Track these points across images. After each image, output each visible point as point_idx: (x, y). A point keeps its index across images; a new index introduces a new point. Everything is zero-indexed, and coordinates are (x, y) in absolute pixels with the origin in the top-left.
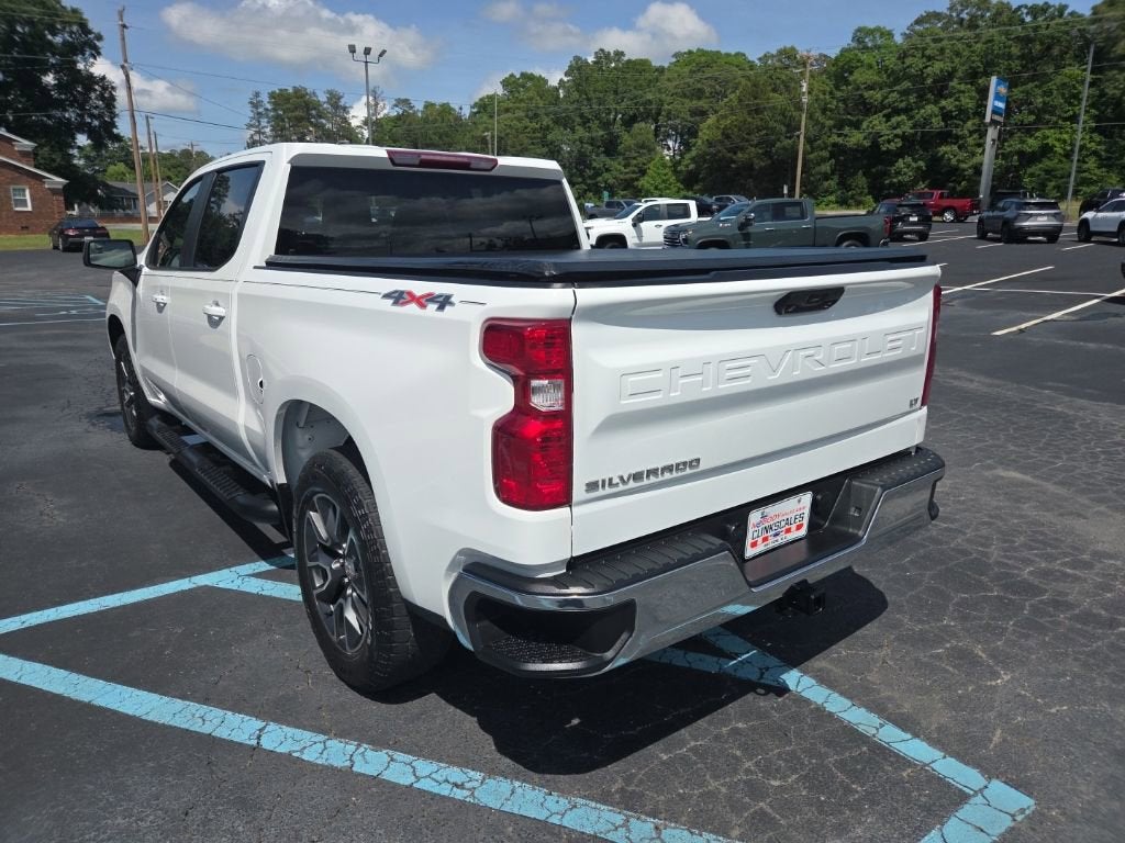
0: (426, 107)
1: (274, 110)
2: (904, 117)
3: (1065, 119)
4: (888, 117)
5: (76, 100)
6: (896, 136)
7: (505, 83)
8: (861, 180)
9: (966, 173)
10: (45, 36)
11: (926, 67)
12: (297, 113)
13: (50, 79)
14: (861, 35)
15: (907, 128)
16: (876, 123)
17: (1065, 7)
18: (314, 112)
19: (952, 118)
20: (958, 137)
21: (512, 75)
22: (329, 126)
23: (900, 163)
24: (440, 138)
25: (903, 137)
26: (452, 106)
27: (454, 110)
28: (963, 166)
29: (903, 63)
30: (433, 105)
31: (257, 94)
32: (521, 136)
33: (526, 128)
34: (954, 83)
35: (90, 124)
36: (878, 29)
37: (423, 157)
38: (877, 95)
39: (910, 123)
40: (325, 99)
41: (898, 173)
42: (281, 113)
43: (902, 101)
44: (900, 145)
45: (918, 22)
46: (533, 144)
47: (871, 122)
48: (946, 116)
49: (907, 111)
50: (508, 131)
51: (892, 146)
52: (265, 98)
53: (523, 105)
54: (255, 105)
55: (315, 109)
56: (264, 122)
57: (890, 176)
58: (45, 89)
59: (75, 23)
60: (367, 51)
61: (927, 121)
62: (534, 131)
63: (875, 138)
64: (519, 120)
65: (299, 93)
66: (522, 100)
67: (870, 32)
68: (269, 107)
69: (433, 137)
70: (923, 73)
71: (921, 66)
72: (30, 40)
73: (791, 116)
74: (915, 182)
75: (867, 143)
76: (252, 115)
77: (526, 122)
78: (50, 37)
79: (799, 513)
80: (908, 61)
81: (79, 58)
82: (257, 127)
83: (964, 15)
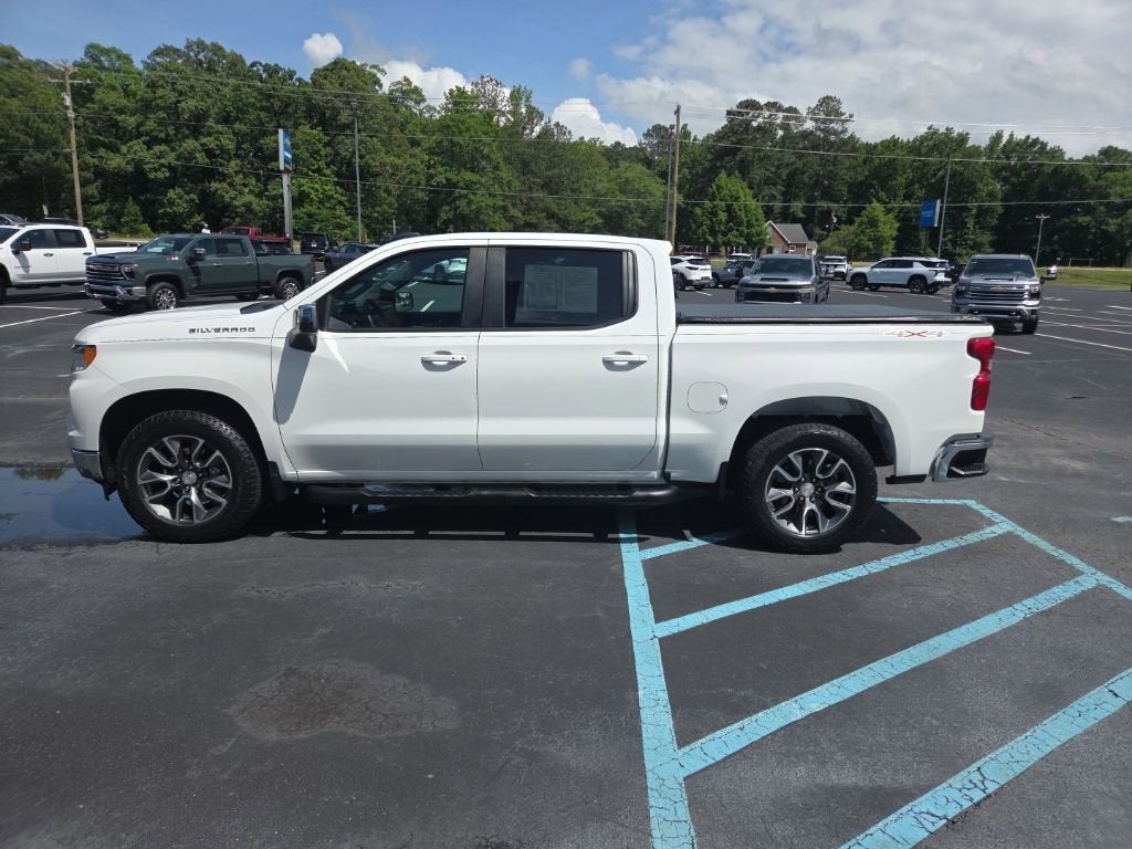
2: (164, 148)
3: (314, 171)
4: (149, 146)
6: (162, 165)
8: (133, 208)
9: (238, 210)
11: (179, 102)
14: (94, 52)
15: (171, 158)
16: (137, 149)
17: (294, 72)
19: (215, 156)
20: (223, 175)
23: (171, 194)
25: (171, 168)
28: (237, 203)
29: (155, 93)
34: (210, 123)
36: (114, 50)
38: (131, 121)
39: (173, 155)
41: (171, 203)
43: (161, 131)
44: (168, 174)
45: (158, 53)
47: (131, 147)
48: (209, 153)
49: (167, 141)
51: (160, 175)
57: (163, 206)
61: (191, 156)
63: (139, 164)
67: (106, 52)
70: (177, 107)
71: (174, 100)
73: (38, 128)
74: (191, 215)
75: (130, 168)
80: (160, 92)
83: (201, 56)
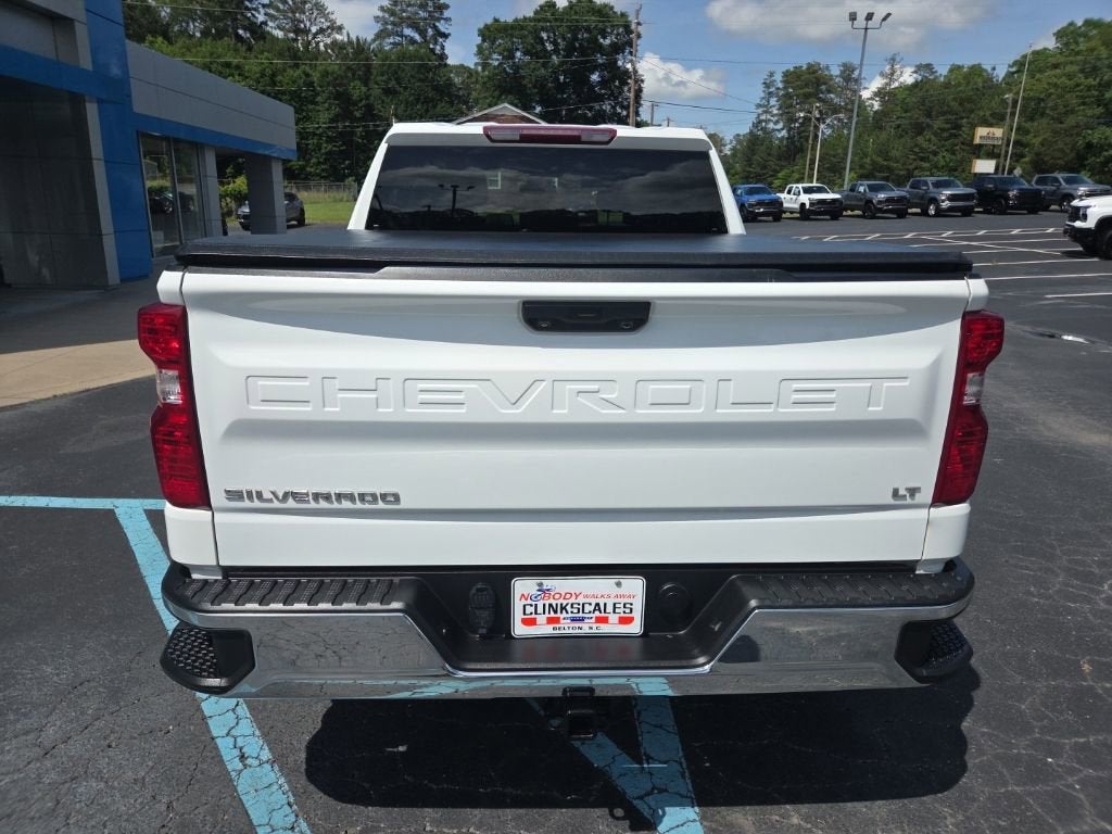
0: (951, 71)
1: (785, 88)
5: (612, 94)
7: (1059, 35)
10: (597, 40)
12: (807, 90)
13: (595, 77)
18: (823, 87)
21: (1071, 24)
22: (837, 100)
24: (960, 104)
26: (984, 67)
27: (986, 71)
30: (959, 68)
31: (772, 75)
32: (1068, 96)
33: (1078, 85)
35: (619, 114)
37: (525, 132)
40: (838, 73)
42: (791, 90)
46: (1084, 104)
50: (1052, 91)
52: (778, 77)
53: (1079, 58)
54: (767, 85)
55: (825, 84)
56: (773, 101)
58: (591, 87)
59: (621, 26)
60: (869, 17)
62: (1089, 88)
64: (1070, 77)
65: (813, 69)
66: (1078, 53)
68: (780, 85)
69: (952, 104)
72: (586, 44)
76: (763, 95)
77: (1081, 78)
78: (601, 40)
79: (623, 601)
81: (620, 56)
82: (764, 106)
